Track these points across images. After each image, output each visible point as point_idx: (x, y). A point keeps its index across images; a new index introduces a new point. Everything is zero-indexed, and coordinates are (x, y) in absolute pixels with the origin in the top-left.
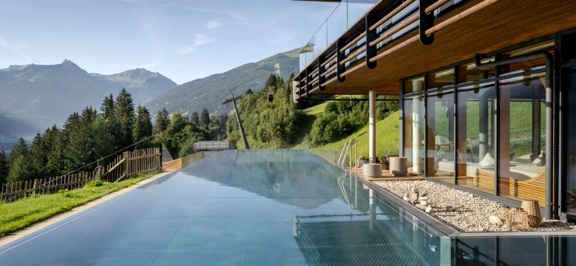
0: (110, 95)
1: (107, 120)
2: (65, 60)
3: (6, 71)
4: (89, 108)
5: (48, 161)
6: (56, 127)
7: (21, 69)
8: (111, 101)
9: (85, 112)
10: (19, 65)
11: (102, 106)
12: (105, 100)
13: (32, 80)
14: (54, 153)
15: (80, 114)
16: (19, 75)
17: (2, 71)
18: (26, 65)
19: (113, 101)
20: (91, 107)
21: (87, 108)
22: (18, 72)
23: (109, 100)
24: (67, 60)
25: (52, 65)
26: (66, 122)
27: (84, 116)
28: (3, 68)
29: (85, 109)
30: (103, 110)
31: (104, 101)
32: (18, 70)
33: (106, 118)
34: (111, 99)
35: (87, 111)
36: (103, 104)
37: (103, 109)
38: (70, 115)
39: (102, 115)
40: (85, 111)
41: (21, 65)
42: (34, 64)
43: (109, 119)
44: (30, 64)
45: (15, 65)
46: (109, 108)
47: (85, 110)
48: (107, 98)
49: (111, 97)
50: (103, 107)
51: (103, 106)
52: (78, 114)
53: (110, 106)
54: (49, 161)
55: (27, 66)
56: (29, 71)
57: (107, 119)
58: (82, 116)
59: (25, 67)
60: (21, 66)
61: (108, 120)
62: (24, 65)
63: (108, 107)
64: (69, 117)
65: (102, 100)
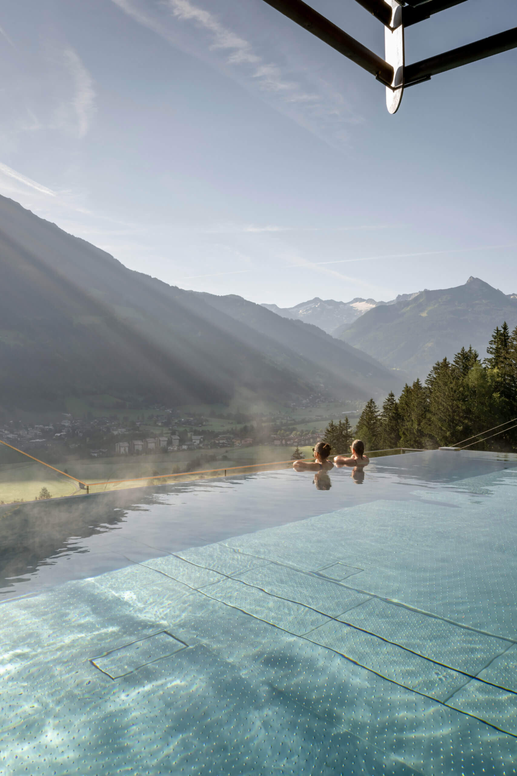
0: (502, 324)
1: (496, 370)
2: (471, 277)
3: (392, 304)
4: (467, 350)
5: (401, 437)
6: (420, 383)
7: (410, 299)
8: (505, 336)
9: (459, 358)
10: (408, 294)
11: (489, 346)
12: (495, 334)
13: (424, 314)
14: (408, 424)
15: (451, 361)
16: (408, 308)
17: (388, 305)
18: (417, 293)
19: (509, 335)
20: (470, 348)
21: (463, 350)
22: (407, 304)
23: (501, 334)
24: (473, 278)
25: (452, 288)
26: (430, 375)
27: (458, 364)
28: (389, 301)
29: (460, 352)
30: (491, 353)
31: (493, 336)
32: (406, 301)
33: (494, 367)
34: (504, 331)
35: (461, 355)
36: (492, 341)
37: (491, 350)
38: (436, 362)
39: (490, 361)
40: (460, 356)
41: (411, 293)
42: (428, 289)
43: (498, 368)
44: (423, 290)
45: (403, 295)
46: (500, 348)
47: (459, 354)
48: (498, 331)
49: (505, 328)
50: (491, 348)
51: (492, 346)
52: (447, 361)
53: (502, 345)
54: (402, 439)
55: (419, 294)
56: (421, 300)
57: (496, 368)
58: (454, 364)
59: (416, 295)
60: (411, 295)
61: (498, 370)
62: (415, 293)
63: (500, 346)
64: (435, 366)
65: (490, 335)
